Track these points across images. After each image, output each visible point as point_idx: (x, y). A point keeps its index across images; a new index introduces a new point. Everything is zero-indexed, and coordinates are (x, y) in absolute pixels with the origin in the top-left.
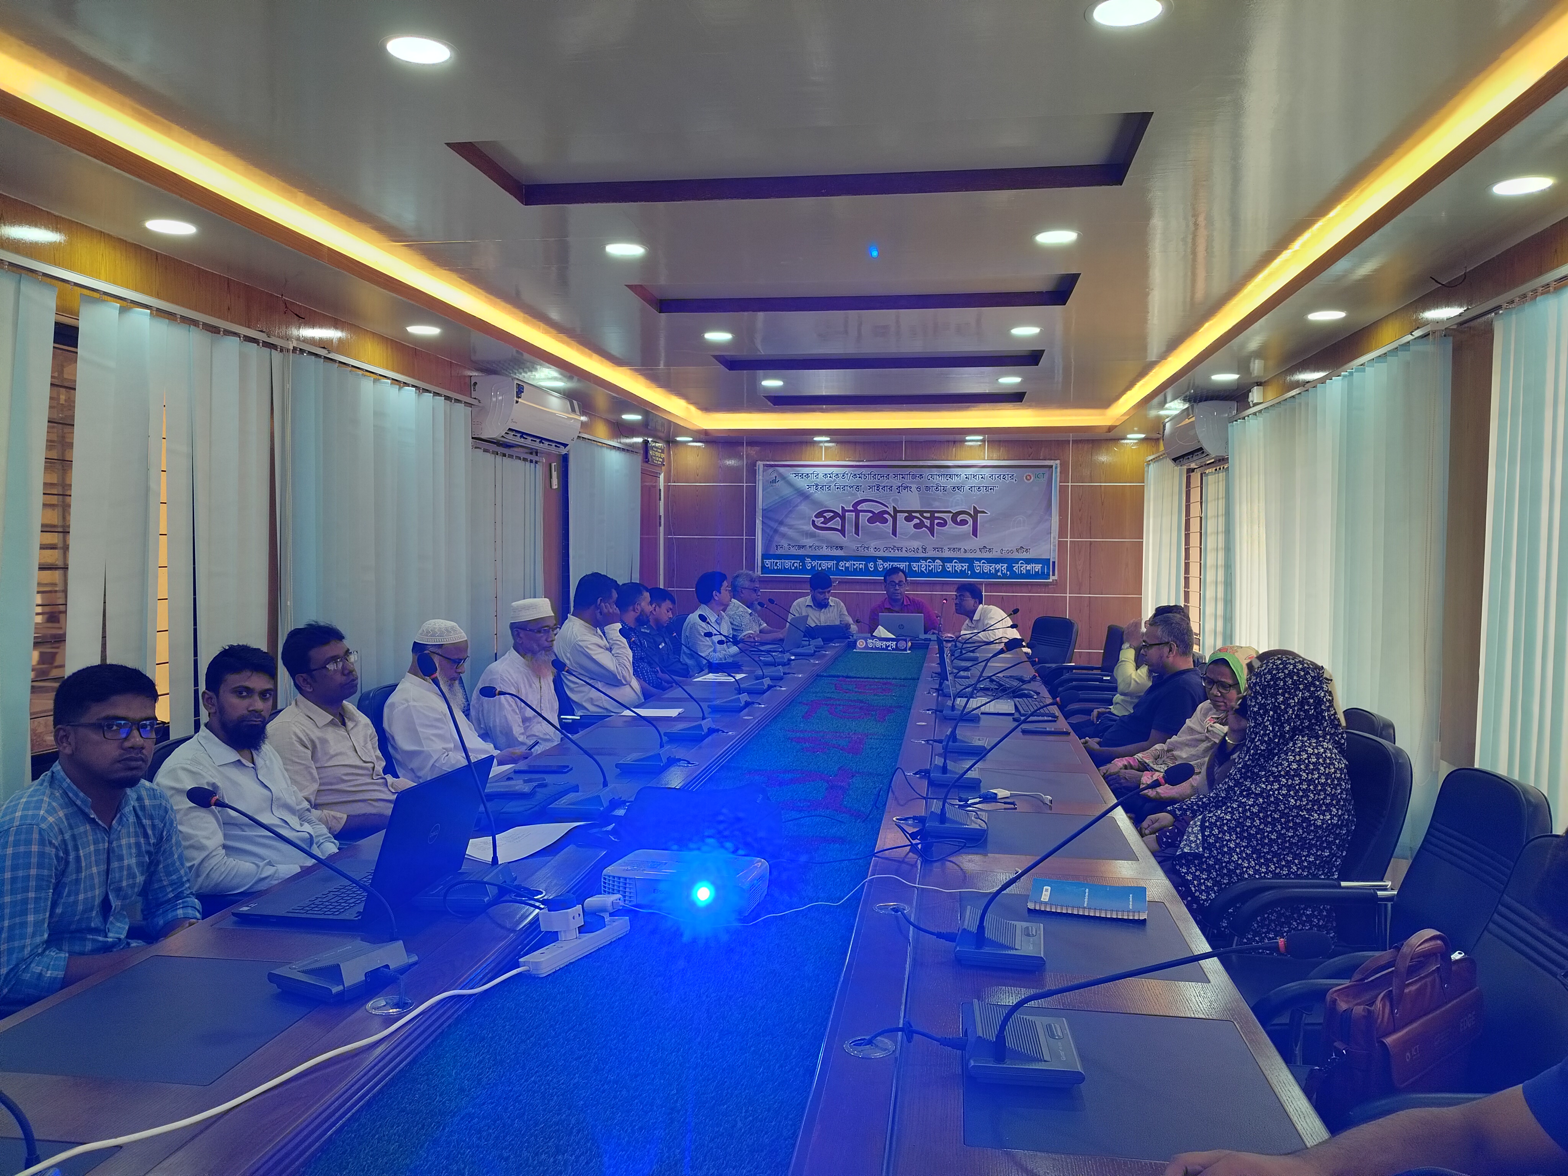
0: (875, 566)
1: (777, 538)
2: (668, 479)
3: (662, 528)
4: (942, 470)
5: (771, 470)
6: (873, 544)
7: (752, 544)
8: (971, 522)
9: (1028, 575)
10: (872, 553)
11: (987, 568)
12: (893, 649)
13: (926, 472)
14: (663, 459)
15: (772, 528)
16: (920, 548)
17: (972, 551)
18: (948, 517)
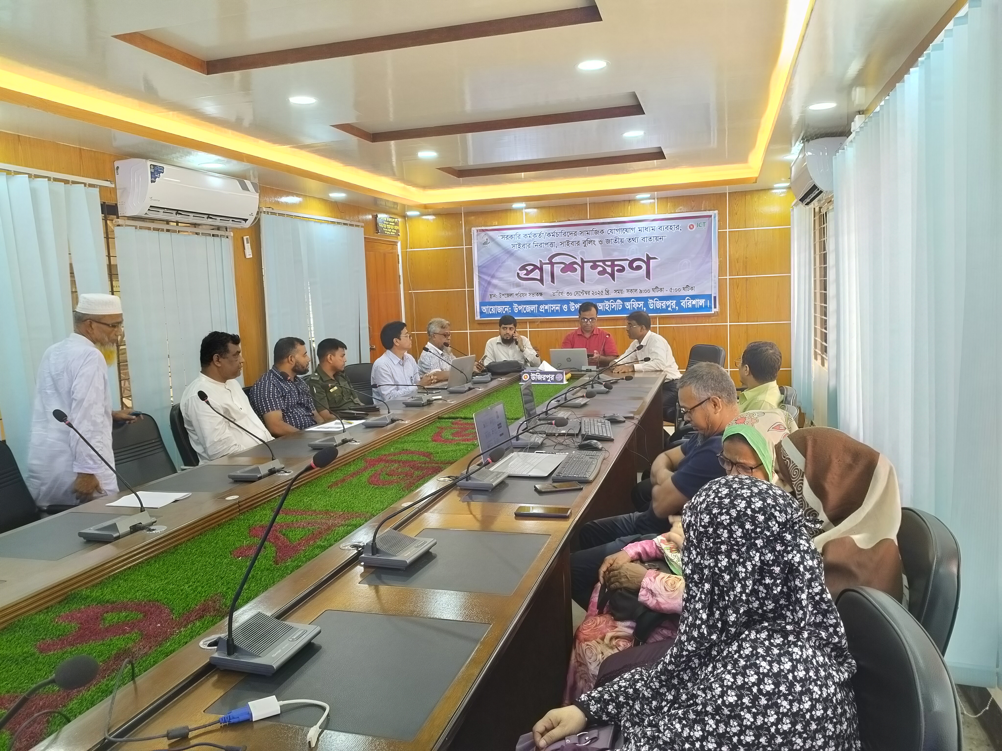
0: (569, 308)
1: (490, 289)
2: (405, 246)
3: (402, 286)
4: (619, 225)
5: (483, 234)
6: (566, 290)
7: (472, 293)
8: (644, 266)
9: (694, 309)
10: (565, 297)
11: (659, 304)
13: (606, 228)
14: (398, 231)
15: (486, 281)
16: (604, 291)
17: (646, 291)
18: (626, 264)
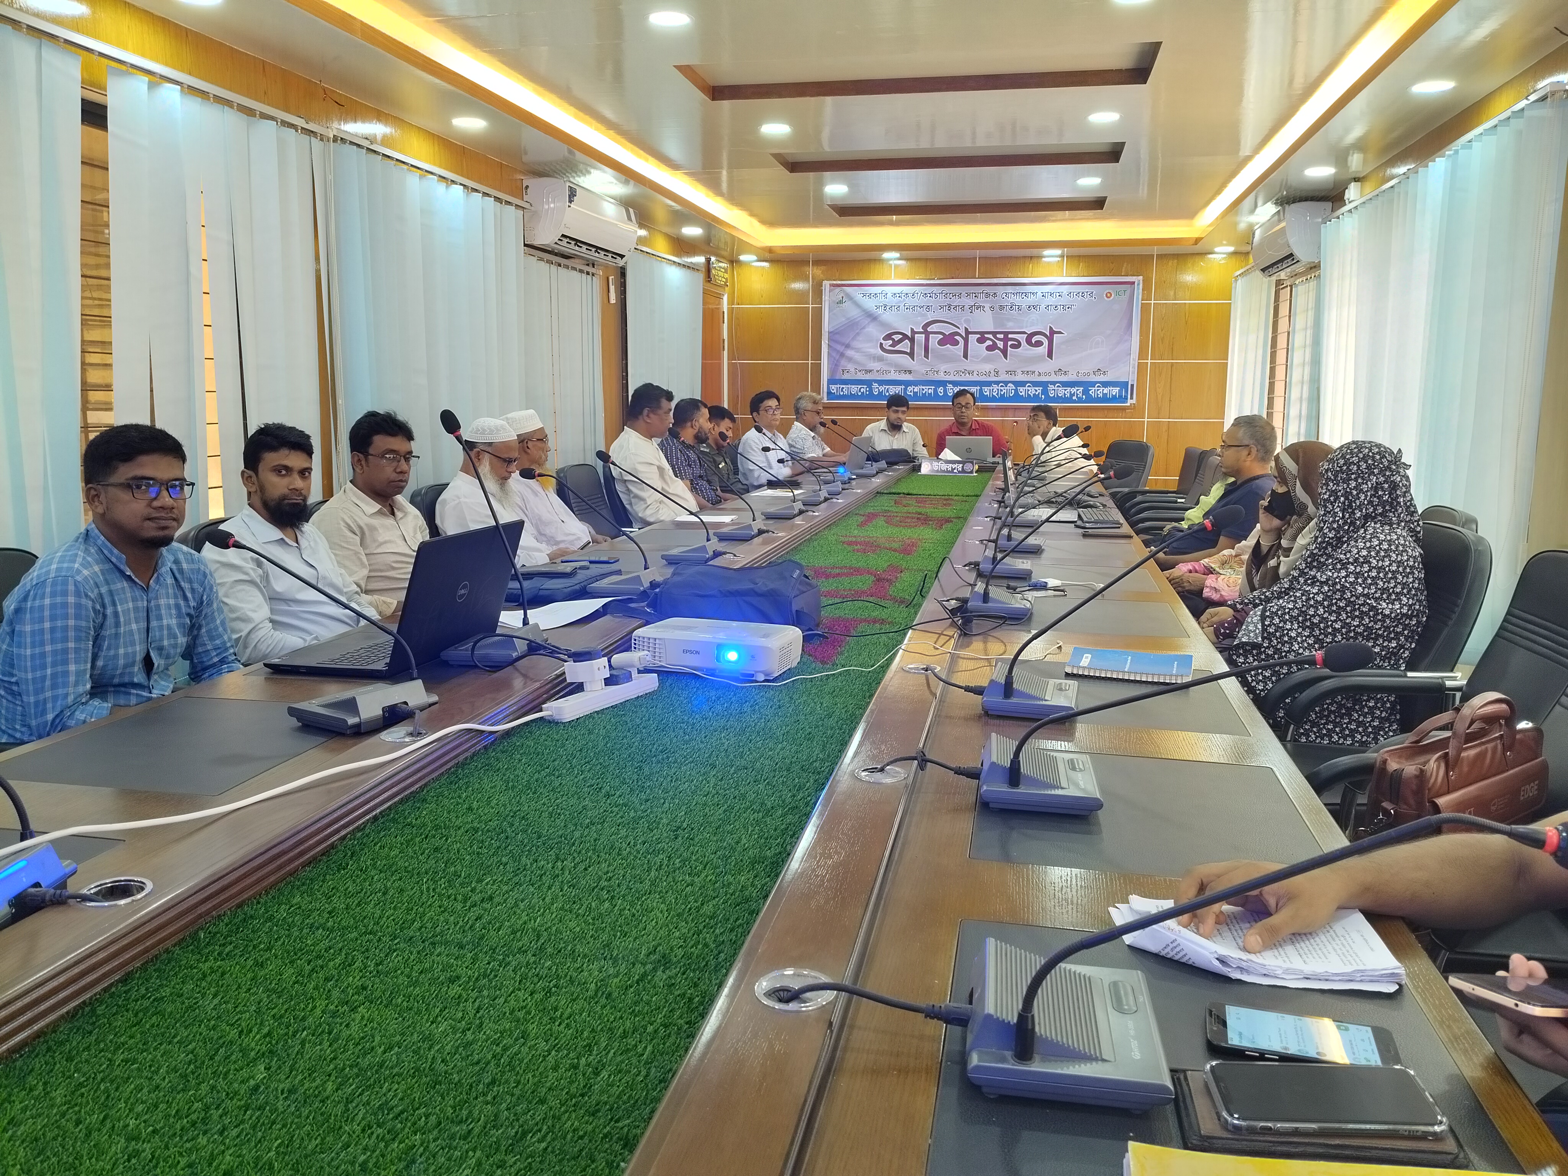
0: (945, 391)
1: (843, 362)
2: (731, 302)
3: (726, 353)
4: (1017, 287)
5: (838, 289)
6: (943, 367)
7: (817, 368)
8: (1046, 342)
9: (1105, 399)
10: (941, 377)
11: (1062, 392)
12: (959, 472)
13: (1000, 290)
14: (727, 279)
15: (838, 351)
16: (992, 372)
17: (1046, 374)
18: (1022, 338)
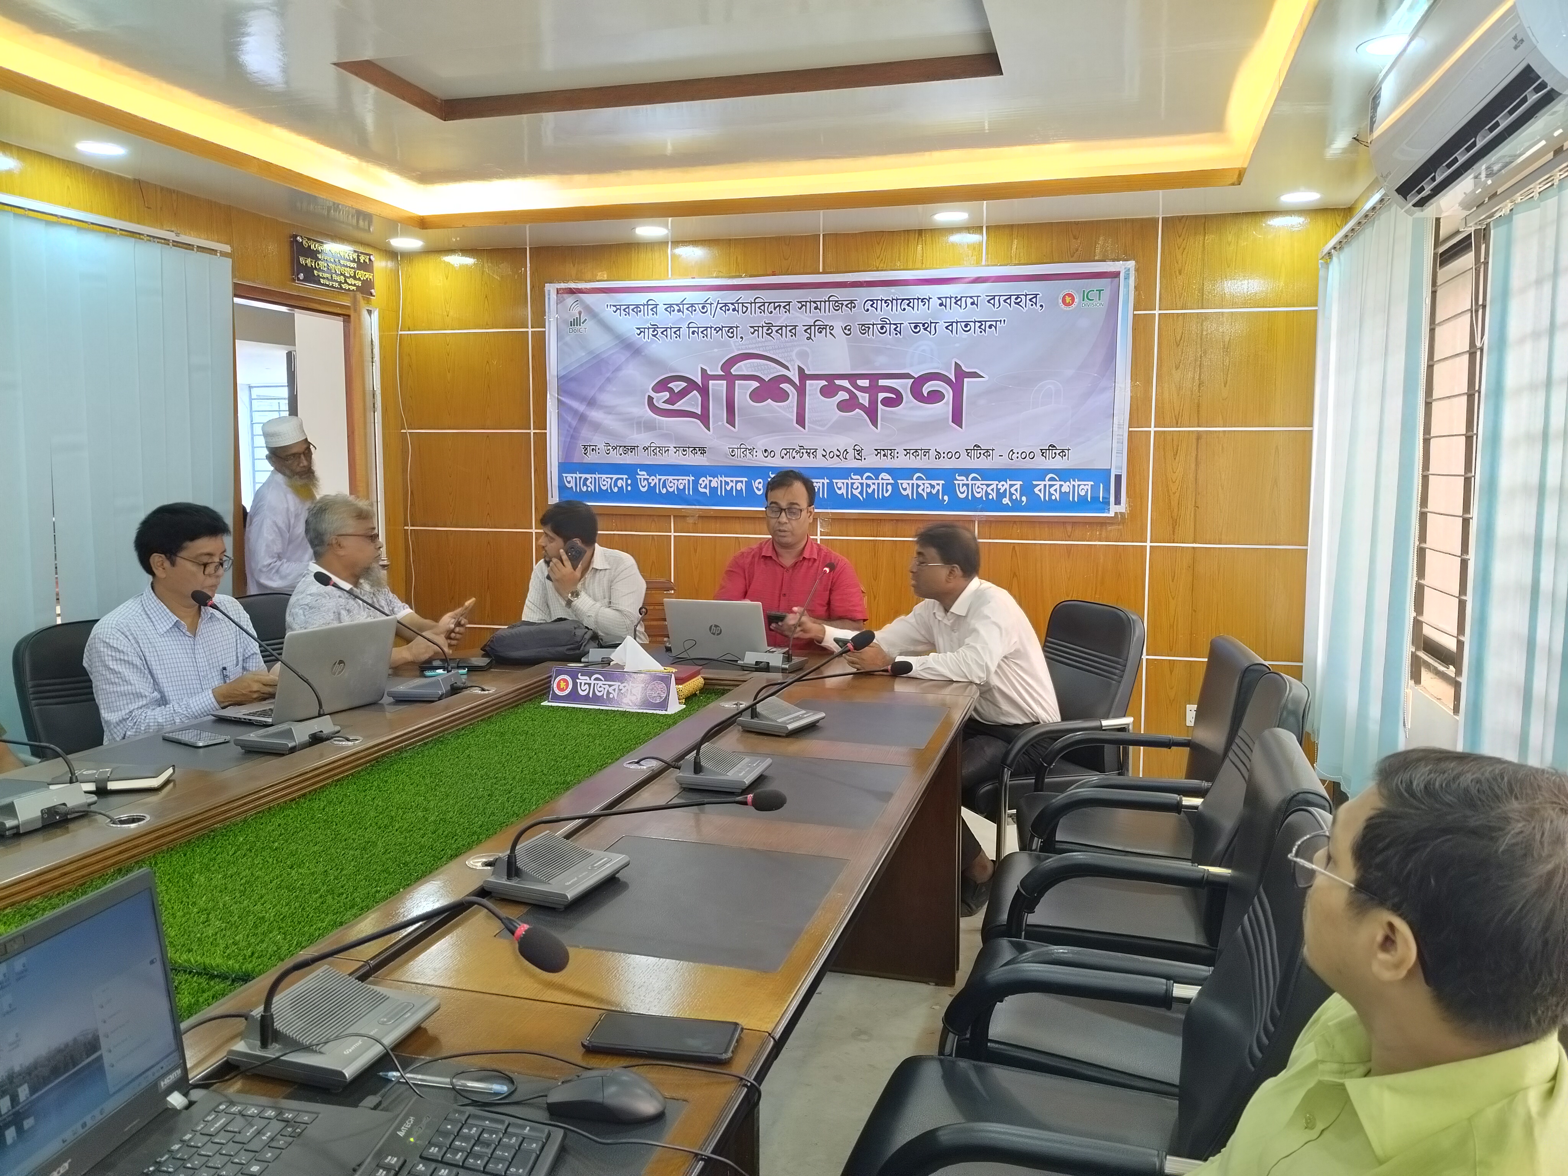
1: (585, 432)
2: (396, 324)
4: (893, 289)
5: (570, 300)
6: (762, 442)
8: (949, 394)
9: (1064, 503)
10: (759, 459)
11: (980, 489)
13: (861, 295)
15: (575, 412)
16: (851, 451)
17: (950, 455)
18: (903, 386)
